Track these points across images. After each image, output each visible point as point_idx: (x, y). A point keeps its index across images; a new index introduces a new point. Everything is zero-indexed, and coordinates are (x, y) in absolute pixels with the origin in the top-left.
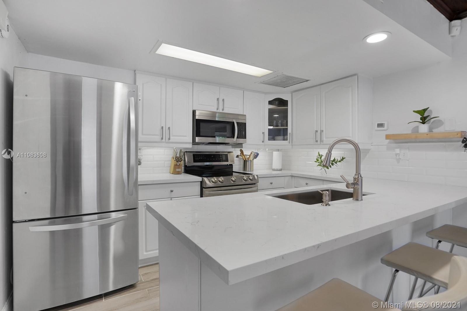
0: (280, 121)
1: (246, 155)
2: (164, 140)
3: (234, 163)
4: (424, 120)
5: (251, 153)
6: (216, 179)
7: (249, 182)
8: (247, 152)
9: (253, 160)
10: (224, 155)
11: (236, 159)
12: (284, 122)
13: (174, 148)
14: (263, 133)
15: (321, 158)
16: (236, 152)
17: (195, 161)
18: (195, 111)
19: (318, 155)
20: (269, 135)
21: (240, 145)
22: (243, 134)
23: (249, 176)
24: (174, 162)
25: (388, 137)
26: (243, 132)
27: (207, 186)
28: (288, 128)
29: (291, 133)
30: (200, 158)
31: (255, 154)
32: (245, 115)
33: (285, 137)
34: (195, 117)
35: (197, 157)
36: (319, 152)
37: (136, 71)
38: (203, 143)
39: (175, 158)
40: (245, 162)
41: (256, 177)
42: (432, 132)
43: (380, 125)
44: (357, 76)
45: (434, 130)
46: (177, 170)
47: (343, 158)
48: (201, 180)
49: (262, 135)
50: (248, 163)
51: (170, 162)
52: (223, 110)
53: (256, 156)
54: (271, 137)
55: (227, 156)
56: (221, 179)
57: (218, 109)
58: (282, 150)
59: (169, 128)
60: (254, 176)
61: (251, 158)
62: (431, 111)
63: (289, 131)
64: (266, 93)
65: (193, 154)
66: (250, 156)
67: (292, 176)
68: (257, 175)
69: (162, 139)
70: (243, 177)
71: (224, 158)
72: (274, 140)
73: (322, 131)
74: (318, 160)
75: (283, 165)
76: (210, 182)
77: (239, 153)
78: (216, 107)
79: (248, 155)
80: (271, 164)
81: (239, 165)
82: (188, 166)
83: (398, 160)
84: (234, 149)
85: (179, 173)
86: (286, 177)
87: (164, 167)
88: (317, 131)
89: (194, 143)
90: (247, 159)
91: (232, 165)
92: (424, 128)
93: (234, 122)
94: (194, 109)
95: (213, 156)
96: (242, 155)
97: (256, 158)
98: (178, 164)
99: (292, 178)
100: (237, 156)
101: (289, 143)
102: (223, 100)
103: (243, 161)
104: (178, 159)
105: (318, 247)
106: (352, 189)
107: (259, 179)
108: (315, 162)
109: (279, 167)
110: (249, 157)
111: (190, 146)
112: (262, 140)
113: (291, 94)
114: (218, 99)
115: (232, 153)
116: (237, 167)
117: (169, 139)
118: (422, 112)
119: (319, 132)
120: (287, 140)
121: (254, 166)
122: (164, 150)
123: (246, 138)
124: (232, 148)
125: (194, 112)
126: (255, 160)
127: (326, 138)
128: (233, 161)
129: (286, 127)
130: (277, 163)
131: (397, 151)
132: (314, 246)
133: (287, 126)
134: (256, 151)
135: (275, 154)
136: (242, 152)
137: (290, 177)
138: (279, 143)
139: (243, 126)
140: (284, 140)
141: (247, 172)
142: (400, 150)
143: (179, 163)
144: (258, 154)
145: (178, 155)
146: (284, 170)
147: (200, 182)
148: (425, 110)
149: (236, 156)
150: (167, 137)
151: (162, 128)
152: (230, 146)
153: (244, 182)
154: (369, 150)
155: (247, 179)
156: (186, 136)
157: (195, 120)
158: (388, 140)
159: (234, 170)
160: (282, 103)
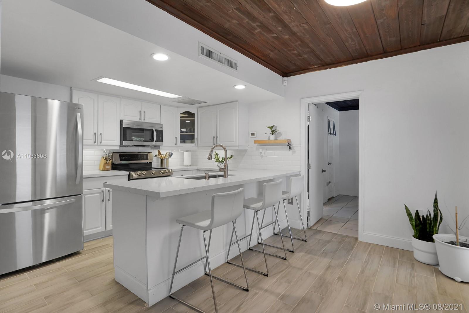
0: (189, 129)
1: (163, 155)
2: (96, 144)
3: (153, 161)
4: (273, 132)
5: (167, 153)
6: (140, 173)
7: (166, 174)
8: (163, 153)
9: (168, 158)
10: (145, 155)
11: (155, 158)
12: (192, 129)
13: (104, 150)
14: (176, 138)
15: (217, 156)
16: (155, 152)
17: (121, 160)
18: (122, 120)
19: (215, 154)
20: (180, 139)
21: (158, 147)
22: (161, 138)
23: (165, 170)
24: (104, 161)
25: (255, 142)
26: (161, 137)
27: (134, 178)
28: (194, 134)
29: (197, 138)
30: (125, 157)
31: (169, 154)
32: (162, 124)
33: (193, 141)
34: (123, 126)
35: (123, 157)
36: (216, 152)
37: (72, 88)
38: (128, 146)
39: (105, 157)
40: (162, 160)
41: (171, 171)
42: (277, 139)
43: (252, 134)
44: (237, 102)
45: (278, 138)
46: (107, 167)
47: (232, 156)
48: (129, 174)
49: (175, 139)
50: (164, 161)
51: (100, 161)
52: (144, 120)
53: (171, 155)
54: (182, 140)
55: (147, 155)
56: (144, 172)
57: (140, 119)
58: (191, 150)
59: (101, 134)
60: (169, 170)
61: (167, 157)
62: (276, 127)
63: (196, 136)
64: (178, 107)
65: (119, 155)
66: (166, 155)
67: (198, 170)
68: (171, 170)
69: (95, 142)
70: (161, 171)
71: (145, 158)
72: (185, 143)
73: (217, 137)
74: (216, 158)
75: (191, 162)
76: (136, 174)
77: (157, 153)
78: (139, 117)
79: (164, 155)
80: (183, 161)
81: (157, 163)
82: (115, 164)
83: (262, 156)
84: (152, 150)
85: (108, 170)
86: (193, 171)
87: (94, 165)
88: (214, 137)
89: (121, 145)
90: (163, 158)
91: (151, 162)
92: (272, 137)
93: (153, 130)
94: (121, 119)
95: (136, 156)
96: (159, 155)
97: (170, 157)
98: (107, 163)
99: (198, 171)
100: (156, 156)
101: (196, 145)
102: (145, 112)
103: (161, 159)
104: (107, 159)
105: (194, 189)
106: (223, 172)
107: (173, 172)
108: (214, 159)
109: (190, 164)
110: (165, 157)
111: (117, 148)
112: (175, 143)
113: (197, 109)
114: (140, 112)
115: (151, 153)
116: (155, 163)
117: (101, 143)
118: (271, 128)
119: (215, 138)
120: (194, 143)
121: (169, 163)
122: (94, 151)
123: (162, 142)
124: (151, 149)
125: (121, 122)
126: (170, 158)
127: (220, 142)
128: (152, 160)
129: (193, 134)
130: (187, 161)
131: (261, 151)
132: (192, 188)
133: (194, 132)
134: (171, 152)
135: (186, 153)
136: (159, 152)
137: (197, 171)
138: (188, 145)
139: (160, 133)
140: (192, 143)
141: (164, 168)
142: (262, 150)
143: (109, 161)
144: (172, 154)
145: (107, 156)
146: (193, 166)
147: (128, 176)
148: (273, 127)
149: (154, 156)
150: (99, 141)
151: (95, 134)
152: (150, 148)
153: (161, 175)
154: (247, 150)
155: (164, 172)
156: (114, 140)
157: (122, 128)
158: (257, 144)
159: (153, 167)
160: (190, 115)
